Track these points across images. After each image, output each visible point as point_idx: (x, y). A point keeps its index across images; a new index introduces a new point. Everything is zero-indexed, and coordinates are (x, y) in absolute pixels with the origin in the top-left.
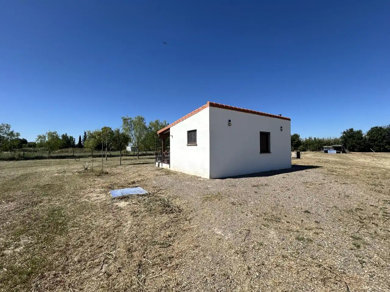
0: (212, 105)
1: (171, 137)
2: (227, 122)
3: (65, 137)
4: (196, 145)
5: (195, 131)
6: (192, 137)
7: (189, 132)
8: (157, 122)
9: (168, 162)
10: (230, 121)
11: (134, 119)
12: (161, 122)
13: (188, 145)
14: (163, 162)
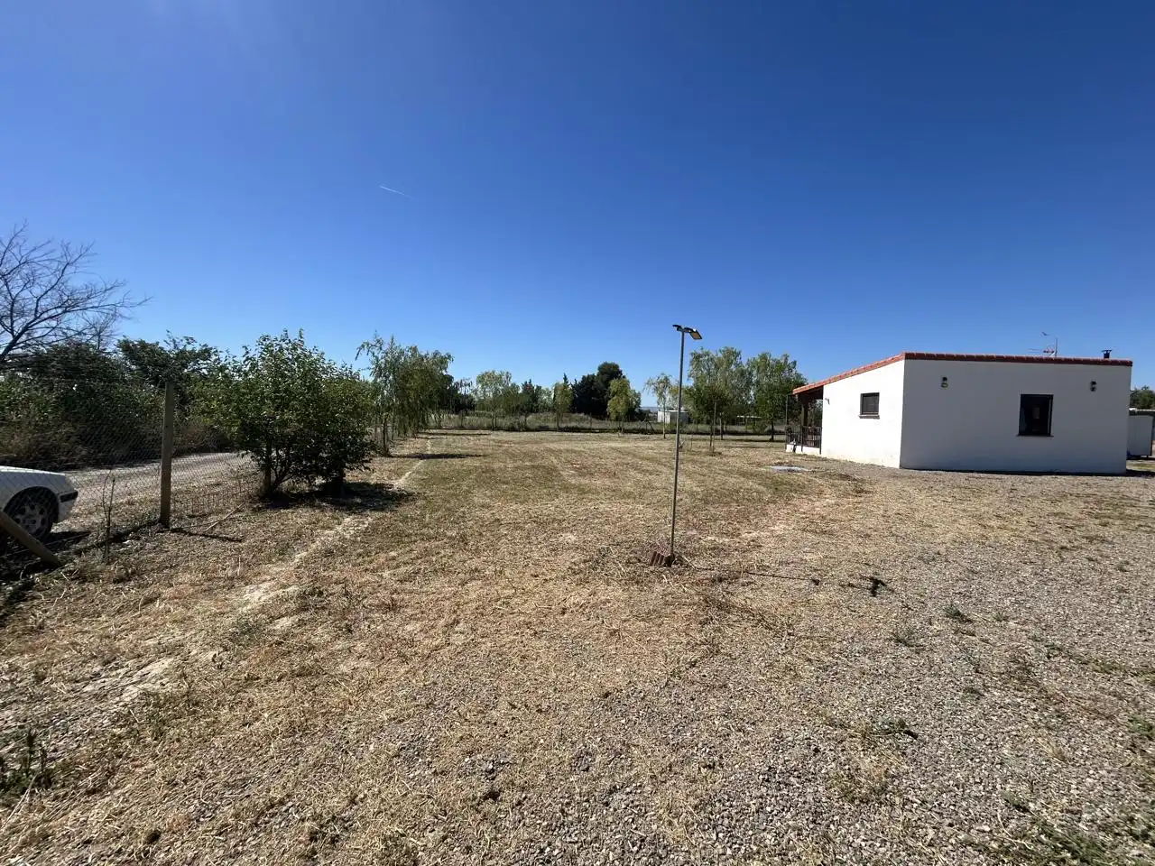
0: (909, 357)
1: (825, 402)
2: (940, 381)
3: (527, 387)
4: (878, 417)
5: (877, 395)
6: (869, 404)
7: (864, 396)
8: (764, 357)
9: (818, 444)
10: (945, 379)
11: (713, 353)
12: (774, 357)
13: (861, 417)
14: (804, 443)
